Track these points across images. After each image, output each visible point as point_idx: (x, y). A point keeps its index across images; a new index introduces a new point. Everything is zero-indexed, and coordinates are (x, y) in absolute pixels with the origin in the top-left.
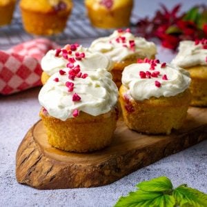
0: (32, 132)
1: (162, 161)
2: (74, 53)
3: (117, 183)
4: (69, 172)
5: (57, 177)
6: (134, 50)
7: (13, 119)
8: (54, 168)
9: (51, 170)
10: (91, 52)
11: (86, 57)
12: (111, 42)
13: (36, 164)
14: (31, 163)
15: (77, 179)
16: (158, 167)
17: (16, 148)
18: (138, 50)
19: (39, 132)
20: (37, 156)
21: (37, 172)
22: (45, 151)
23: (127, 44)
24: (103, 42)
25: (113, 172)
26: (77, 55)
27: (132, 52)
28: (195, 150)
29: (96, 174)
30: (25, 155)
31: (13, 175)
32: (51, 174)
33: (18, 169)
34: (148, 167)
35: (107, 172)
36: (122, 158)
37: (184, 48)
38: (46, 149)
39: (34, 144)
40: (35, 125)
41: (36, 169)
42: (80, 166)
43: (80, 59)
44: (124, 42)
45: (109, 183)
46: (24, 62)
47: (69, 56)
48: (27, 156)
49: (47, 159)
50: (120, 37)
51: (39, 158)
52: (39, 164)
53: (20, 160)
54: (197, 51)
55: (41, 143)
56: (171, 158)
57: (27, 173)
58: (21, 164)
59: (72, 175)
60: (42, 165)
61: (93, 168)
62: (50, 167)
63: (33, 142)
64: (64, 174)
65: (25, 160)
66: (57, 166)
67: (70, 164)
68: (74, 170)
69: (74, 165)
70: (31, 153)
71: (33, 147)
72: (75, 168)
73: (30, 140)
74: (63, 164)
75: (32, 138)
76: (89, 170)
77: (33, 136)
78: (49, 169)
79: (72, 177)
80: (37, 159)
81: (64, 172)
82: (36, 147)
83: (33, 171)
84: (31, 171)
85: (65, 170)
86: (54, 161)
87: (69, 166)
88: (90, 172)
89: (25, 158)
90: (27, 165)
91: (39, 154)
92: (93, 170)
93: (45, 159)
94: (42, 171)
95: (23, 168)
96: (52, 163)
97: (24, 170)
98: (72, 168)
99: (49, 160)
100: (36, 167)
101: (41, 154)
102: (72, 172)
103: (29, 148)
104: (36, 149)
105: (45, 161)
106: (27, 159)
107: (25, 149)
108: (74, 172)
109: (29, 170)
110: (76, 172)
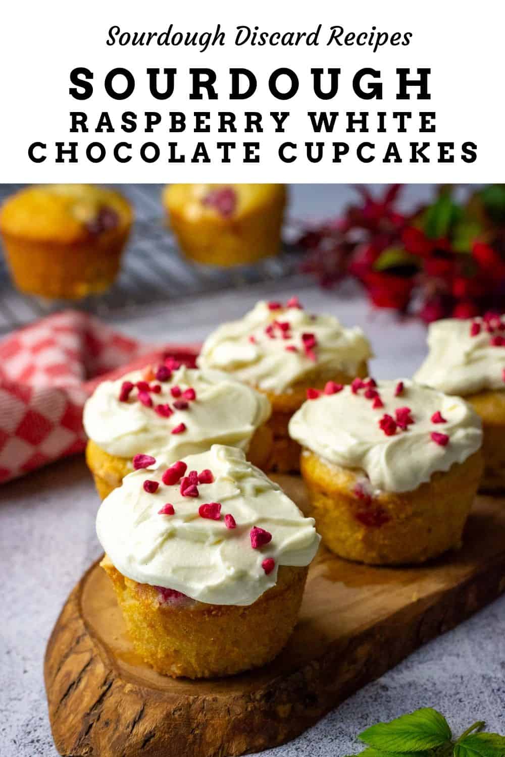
0: (79, 605)
1: (414, 657)
2: (166, 388)
3: (312, 734)
4: (189, 720)
5: (158, 735)
6: (316, 359)
7: (18, 558)
8: (150, 711)
9: (140, 716)
10: (209, 383)
11: (199, 396)
12: (252, 340)
13: (100, 701)
14: (88, 700)
15: (209, 735)
16: (409, 679)
17: (42, 649)
18: (324, 358)
19: (96, 604)
20: (101, 680)
22: (120, 662)
23: (297, 341)
24: (234, 339)
25: (299, 707)
26: (176, 393)
27: (309, 364)
28: (495, 616)
29: (257, 719)
30: (68, 674)
31: (45, 732)
32: (143, 728)
33: (55, 717)
34: (383, 680)
35: (283, 710)
36: (316, 665)
37: (444, 342)
38: (121, 655)
39: (88, 642)
40: (83, 582)
41: (104, 717)
42: (215, 700)
43: (183, 407)
44: (286, 337)
45: (291, 737)
46: (34, 402)
47: (156, 399)
48: (74, 676)
49: (129, 687)
50: (276, 323)
51: (107, 683)
52: (110, 702)
53: (57, 687)
54: (478, 353)
55: (107, 639)
56: (437, 648)
57: (81, 728)
58: (62, 699)
59: (197, 726)
60: (116, 705)
61: (249, 704)
62: (138, 708)
63: (84, 635)
64: (176, 725)
65: (71, 690)
66: (157, 704)
67: (187, 699)
68: (200, 714)
69: (200, 698)
70: (84, 670)
71: (86, 651)
72: (204, 708)
73: (76, 631)
74: (172, 698)
75: (81, 622)
76: (238, 710)
77: (81, 616)
78: (136, 714)
79: (197, 732)
80: (101, 688)
81: (175, 720)
82: (95, 649)
83: (96, 720)
84: (91, 723)
85: (176, 716)
86: (147, 691)
87: (187, 704)
88: (241, 715)
89: (70, 682)
90: (79, 705)
91: (105, 672)
92: (249, 709)
93: (123, 687)
94: (118, 720)
95: (69, 714)
96: (142, 696)
97: (73, 719)
98: (194, 707)
99: (134, 690)
100: (102, 711)
101: (111, 671)
102: (197, 719)
103: (77, 653)
104: (96, 656)
105: (124, 694)
106: (77, 686)
107: (66, 656)
108: (200, 717)
109: (86, 718)
110: (206, 718)
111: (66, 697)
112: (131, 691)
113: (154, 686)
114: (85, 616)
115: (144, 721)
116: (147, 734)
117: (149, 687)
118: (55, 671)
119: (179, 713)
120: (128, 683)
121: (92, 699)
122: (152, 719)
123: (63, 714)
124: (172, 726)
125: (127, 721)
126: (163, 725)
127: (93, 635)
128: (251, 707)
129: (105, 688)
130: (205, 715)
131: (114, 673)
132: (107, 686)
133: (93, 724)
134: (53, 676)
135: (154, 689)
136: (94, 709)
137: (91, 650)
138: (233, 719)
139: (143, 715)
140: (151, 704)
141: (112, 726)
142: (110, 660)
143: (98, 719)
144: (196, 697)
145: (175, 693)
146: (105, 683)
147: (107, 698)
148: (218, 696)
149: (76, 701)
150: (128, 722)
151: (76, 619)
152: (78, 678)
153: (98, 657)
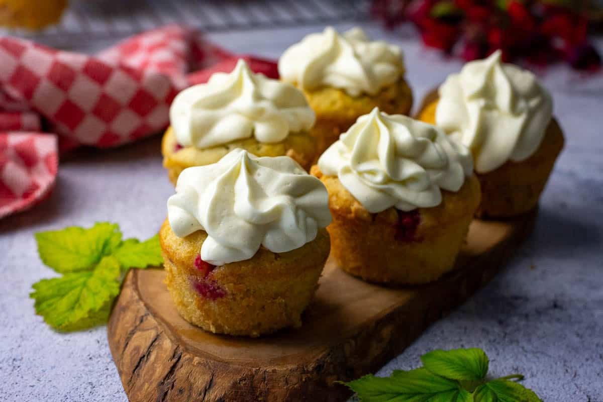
4: (253, 389)
5: (227, 401)
8: (218, 381)
13: (172, 371)
14: (160, 371)
20: (169, 353)
21: (181, 391)
22: (184, 338)
29: (310, 388)
30: (137, 349)
32: (213, 396)
33: (129, 386)
38: (183, 333)
39: (151, 321)
41: (178, 385)
42: (274, 371)
48: (143, 350)
49: (197, 360)
52: (181, 372)
53: (127, 359)
55: (167, 318)
57: (156, 395)
58: (134, 371)
59: (260, 394)
60: (188, 374)
61: (303, 375)
62: (207, 378)
63: (146, 315)
64: (242, 393)
65: (141, 362)
66: (224, 375)
67: (250, 370)
68: (263, 383)
69: (261, 369)
70: (152, 344)
71: (152, 329)
72: (265, 378)
73: (138, 311)
74: (236, 370)
75: (142, 304)
76: (295, 380)
77: (141, 299)
78: (206, 383)
79: (260, 399)
80: (171, 361)
81: (240, 388)
82: (159, 327)
83: (170, 388)
84: (166, 390)
85: (242, 385)
86: (214, 363)
87: (251, 375)
88: (297, 385)
89: (140, 355)
90: (152, 375)
91: (172, 346)
92: (304, 380)
93: (191, 360)
94: (191, 389)
95: (144, 383)
96: (210, 368)
97: (148, 388)
98: (256, 377)
99: (202, 362)
100: (175, 381)
101: (178, 346)
102: (260, 387)
103: (144, 330)
104: (161, 333)
105: (194, 365)
106: (147, 359)
107: (133, 333)
108: (263, 386)
109: (161, 386)
110: (267, 387)
111: (138, 368)
112: (199, 363)
113: (219, 359)
114: (144, 298)
115: (214, 388)
116: (218, 400)
117: (214, 360)
118: (123, 346)
119: (244, 383)
120: (196, 356)
121: (163, 369)
122: (221, 387)
123: (139, 383)
124: (239, 393)
125: (198, 389)
126: (231, 393)
127: (155, 315)
128: (306, 379)
129: (174, 360)
130: (267, 385)
131: (181, 348)
132: (177, 359)
133: (167, 392)
134: (121, 350)
135: (219, 361)
136: (167, 378)
137: (156, 328)
138: (291, 387)
139: (213, 384)
140: (219, 375)
141: (186, 394)
142: (175, 337)
143: (172, 388)
144: (258, 368)
145: (239, 365)
146: (174, 356)
147: (178, 369)
148: (277, 369)
149: (148, 372)
150: (200, 390)
151: (137, 301)
152: (147, 352)
153: (163, 333)
